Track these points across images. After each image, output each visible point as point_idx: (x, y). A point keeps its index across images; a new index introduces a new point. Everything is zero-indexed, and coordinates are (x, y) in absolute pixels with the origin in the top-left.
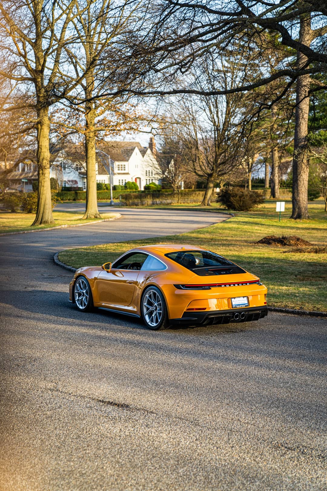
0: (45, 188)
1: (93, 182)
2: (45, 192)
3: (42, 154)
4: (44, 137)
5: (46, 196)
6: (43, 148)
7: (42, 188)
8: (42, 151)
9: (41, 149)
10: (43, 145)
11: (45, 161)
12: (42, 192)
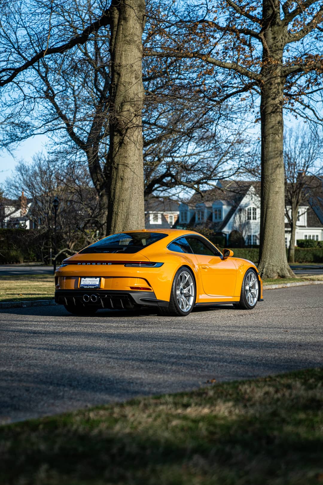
0: (127, 185)
1: (277, 192)
2: (126, 196)
3: (122, 88)
4: (129, 43)
5: (128, 208)
6: (123, 72)
7: (119, 185)
8: (123, 79)
9: (119, 74)
10: (124, 63)
11: (127, 107)
12: (117, 194)
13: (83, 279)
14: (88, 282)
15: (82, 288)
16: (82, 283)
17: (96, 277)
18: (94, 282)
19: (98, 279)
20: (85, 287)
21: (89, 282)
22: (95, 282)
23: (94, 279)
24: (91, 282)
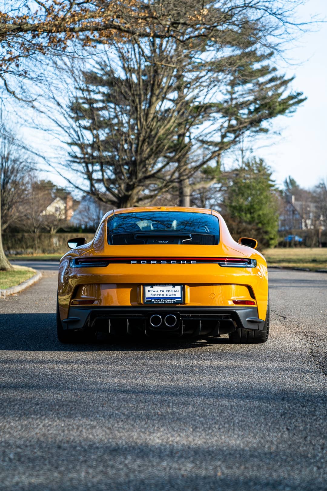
13: (148, 288)
14: (159, 293)
15: (150, 303)
16: (148, 295)
17: (174, 285)
18: (171, 293)
19: (178, 288)
20: (156, 302)
21: (162, 293)
22: (174, 293)
23: (170, 288)
24: (165, 293)
